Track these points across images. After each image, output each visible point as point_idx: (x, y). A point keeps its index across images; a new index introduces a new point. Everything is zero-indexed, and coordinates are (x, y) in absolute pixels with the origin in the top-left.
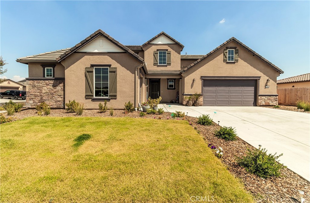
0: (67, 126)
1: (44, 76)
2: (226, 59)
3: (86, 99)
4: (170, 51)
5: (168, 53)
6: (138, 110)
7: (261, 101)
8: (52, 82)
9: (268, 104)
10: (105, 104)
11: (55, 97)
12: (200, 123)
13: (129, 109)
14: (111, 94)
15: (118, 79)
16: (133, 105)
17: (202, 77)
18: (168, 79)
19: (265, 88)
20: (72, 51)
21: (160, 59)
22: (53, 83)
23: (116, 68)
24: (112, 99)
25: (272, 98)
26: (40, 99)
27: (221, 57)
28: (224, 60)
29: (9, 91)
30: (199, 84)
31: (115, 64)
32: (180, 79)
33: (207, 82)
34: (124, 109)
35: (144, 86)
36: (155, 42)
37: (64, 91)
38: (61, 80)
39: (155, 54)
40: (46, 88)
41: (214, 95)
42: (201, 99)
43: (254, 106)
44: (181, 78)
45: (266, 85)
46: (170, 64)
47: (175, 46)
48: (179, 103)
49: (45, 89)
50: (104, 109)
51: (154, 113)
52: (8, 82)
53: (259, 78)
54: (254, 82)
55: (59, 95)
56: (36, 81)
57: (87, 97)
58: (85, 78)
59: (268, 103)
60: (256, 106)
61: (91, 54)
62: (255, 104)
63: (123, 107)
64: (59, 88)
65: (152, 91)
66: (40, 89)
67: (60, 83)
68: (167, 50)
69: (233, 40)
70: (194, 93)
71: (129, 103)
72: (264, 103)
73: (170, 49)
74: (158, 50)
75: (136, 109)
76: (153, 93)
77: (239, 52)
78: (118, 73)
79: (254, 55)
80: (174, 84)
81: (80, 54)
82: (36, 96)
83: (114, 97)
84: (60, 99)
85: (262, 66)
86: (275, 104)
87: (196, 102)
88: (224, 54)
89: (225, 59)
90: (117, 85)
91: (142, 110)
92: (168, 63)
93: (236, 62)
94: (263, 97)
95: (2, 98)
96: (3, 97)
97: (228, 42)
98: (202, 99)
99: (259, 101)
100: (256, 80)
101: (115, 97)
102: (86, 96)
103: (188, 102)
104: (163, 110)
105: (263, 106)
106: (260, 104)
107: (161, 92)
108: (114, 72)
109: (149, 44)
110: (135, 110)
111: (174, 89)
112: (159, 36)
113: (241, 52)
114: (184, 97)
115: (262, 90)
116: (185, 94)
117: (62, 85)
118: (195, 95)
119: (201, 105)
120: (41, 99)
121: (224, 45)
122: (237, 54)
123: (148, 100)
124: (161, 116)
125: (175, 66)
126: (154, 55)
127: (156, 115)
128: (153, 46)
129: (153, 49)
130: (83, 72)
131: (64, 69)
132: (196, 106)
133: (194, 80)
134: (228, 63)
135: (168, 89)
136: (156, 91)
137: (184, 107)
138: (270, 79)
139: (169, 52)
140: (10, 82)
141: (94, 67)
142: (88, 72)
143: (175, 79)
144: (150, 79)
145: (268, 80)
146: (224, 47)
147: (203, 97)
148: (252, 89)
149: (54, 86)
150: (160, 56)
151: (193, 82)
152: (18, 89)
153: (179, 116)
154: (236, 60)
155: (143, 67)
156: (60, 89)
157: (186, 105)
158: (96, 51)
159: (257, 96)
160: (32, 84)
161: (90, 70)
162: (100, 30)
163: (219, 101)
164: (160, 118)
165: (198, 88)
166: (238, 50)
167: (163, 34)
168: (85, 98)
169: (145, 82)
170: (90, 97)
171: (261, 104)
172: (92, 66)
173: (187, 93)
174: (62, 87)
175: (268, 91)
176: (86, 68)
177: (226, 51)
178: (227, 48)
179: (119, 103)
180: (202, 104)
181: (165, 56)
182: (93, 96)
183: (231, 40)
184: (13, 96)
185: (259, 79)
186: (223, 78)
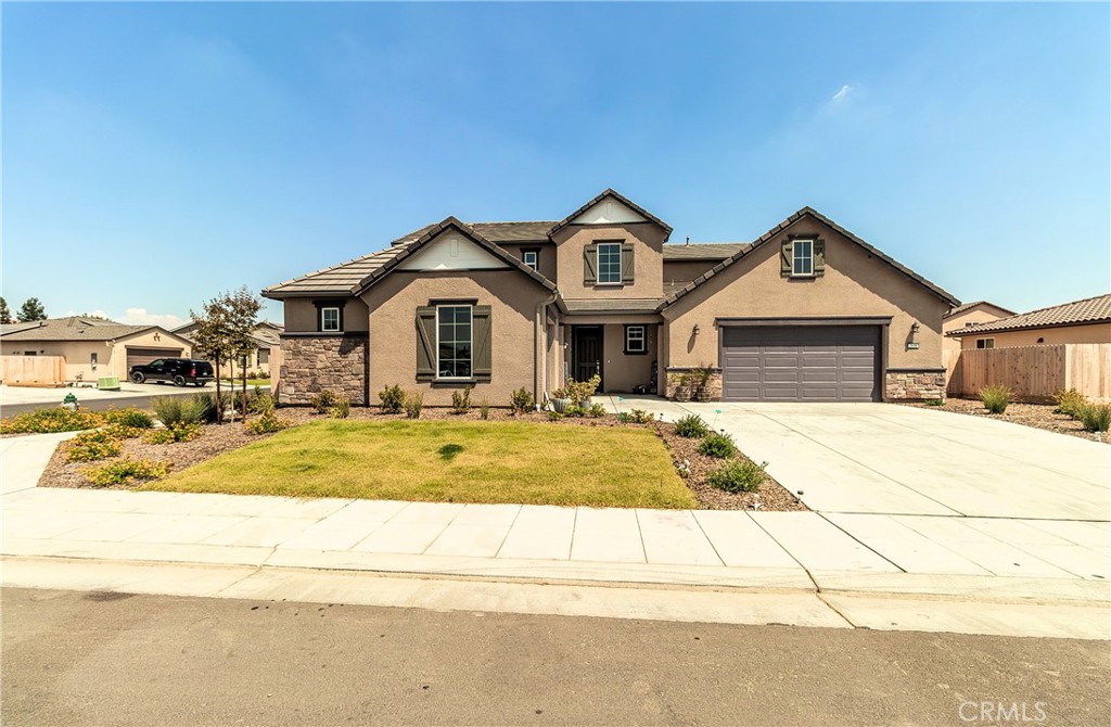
0: (408, 434)
1: (320, 330)
2: (789, 268)
3: (419, 381)
4: (632, 245)
5: (626, 250)
6: (542, 408)
7: (894, 386)
8: (338, 342)
9: (914, 396)
10: (467, 394)
11: (346, 378)
12: (679, 433)
13: (523, 404)
14: (479, 370)
15: (494, 334)
16: (532, 397)
17: (718, 320)
18: (626, 326)
19: (907, 349)
20: (387, 270)
21: (603, 269)
22: (339, 344)
23: (489, 307)
24: (479, 381)
25: (928, 378)
26: (310, 383)
27: (773, 263)
28: (782, 271)
29: (162, 363)
30: (710, 340)
31: (485, 298)
32: (660, 327)
33: (734, 333)
34: (512, 408)
35: (558, 348)
36: (586, 219)
37: (367, 363)
38: (360, 337)
39: (588, 252)
40: (323, 356)
41: (756, 371)
42: (716, 383)
43: (873, 401)
44: (662, 324)
45: (909, 341)
46: (630, 282)
47: (647, 230)
48: (656, 393)
49: (323, 360)
50: (464, 407)
51: (582, 415)
52: (154, 334)
53: (887, 321)
54: (872, 333)
55: (354, 372)
56: (302, 341)
57: (422, 377)
58: (415, 333)
59: (917, 393)
60: (882, 401)
61: (431, 275)
62: (879, 395)
63: (508, 401)
64: (356, 355)
65: (580, 360)
66: (310, 358)
67: (357, 345)
68: (623, 241)
69: (808, 216)
70: (696, 366)
71: (522, 391)
72: (903, 394)
73: (630, 238)
74: (595, 242)
75: (538, 406)
76: (582, 364)
77: (827, 248)
78: (493, 318)
79: (870, 257)
80: (643, 339)
81: (405, 274)
82: (301, 375)
83: (485, 377)
84: (357, 383)
85: (895, 286)
86: (938, 397)
87: (702, 390)
88: (782, 255)
89: (785, 268)
90: (493, 348)
91: (553, 409)
92: (625, 278)
93: (819, 276)
94: (899, 376)
95: (143, 382)
96: (145, 379)
97: (792, 221)
98: (721, 382)
99: (889, 387)
100: (880, 327)
101: (487, 378)
102: (418, 375)
103: (679, 390)
104: (604, 407)
105: (900, 401)
106: (891, 396)
107: (607, 361)
108: (486, 317)
109: (571, 225)
110: (535, 409)
111: (645, 352)
112: (599, 200)
113: (832, 246)
114: (669, 375)
115: (896, 356)
116: (671, 367)
117: (360, 349)
118: (698, 370)
119: (717, 400)
120: (314, 382)
121: (781, 229)
122: (821, 254)
123: (566, 384)
124: (597, 420)
125: (647, 286)
126: (585, 257)
127: (584, 420)
128: (583, 232)
129: (583, 238)
130: (412, 318)
131: (366, 311)
132: (702, 401)
133: (695, 329)
134: (793, 279)
135: (626, 353)
136: (592, 359)
137: (669, 402)
138: (919, 324)
139: (627, 248)
140: (159, 334)
141: (438, 307)
142: (423, 317)
143: (646, 325)
144: (573, 326)
145: (913, 327)
146: (781, 236)
147: (721, 377)
148: (869, 351)
149: (344, 352)
150: (603, 259)
151: (694, 334)
152: (180, 355)
153: (638, 422)
154: (818, 271)
155: (555, 303)
156: (357, 358)
157: (674, 399)
158: (442, 267)
159: (884, 371)
160: (292, 346)
161: (428, 312)
162: (451, 218)
163: (771, 386)
164: (594, 424)
165: (708, 351)
166: (822, 242)
167: (611, 196)
168: (417, 379)
169: (560, 334)
170: (428, 378)
171: (895, 397)
172: (433, 303)
173: (676, 367)
174: (362, 354)
175: (915, 357)
176: (419, 308)
177: (788, 246)
178: (791, 237)
179: (497, 390)
180: (720, 396)
181: (616, 259)
182: (434, 375)
183: (800, 217)
184: (174, 375)
185: (888, 325)
186: (781, 323)
